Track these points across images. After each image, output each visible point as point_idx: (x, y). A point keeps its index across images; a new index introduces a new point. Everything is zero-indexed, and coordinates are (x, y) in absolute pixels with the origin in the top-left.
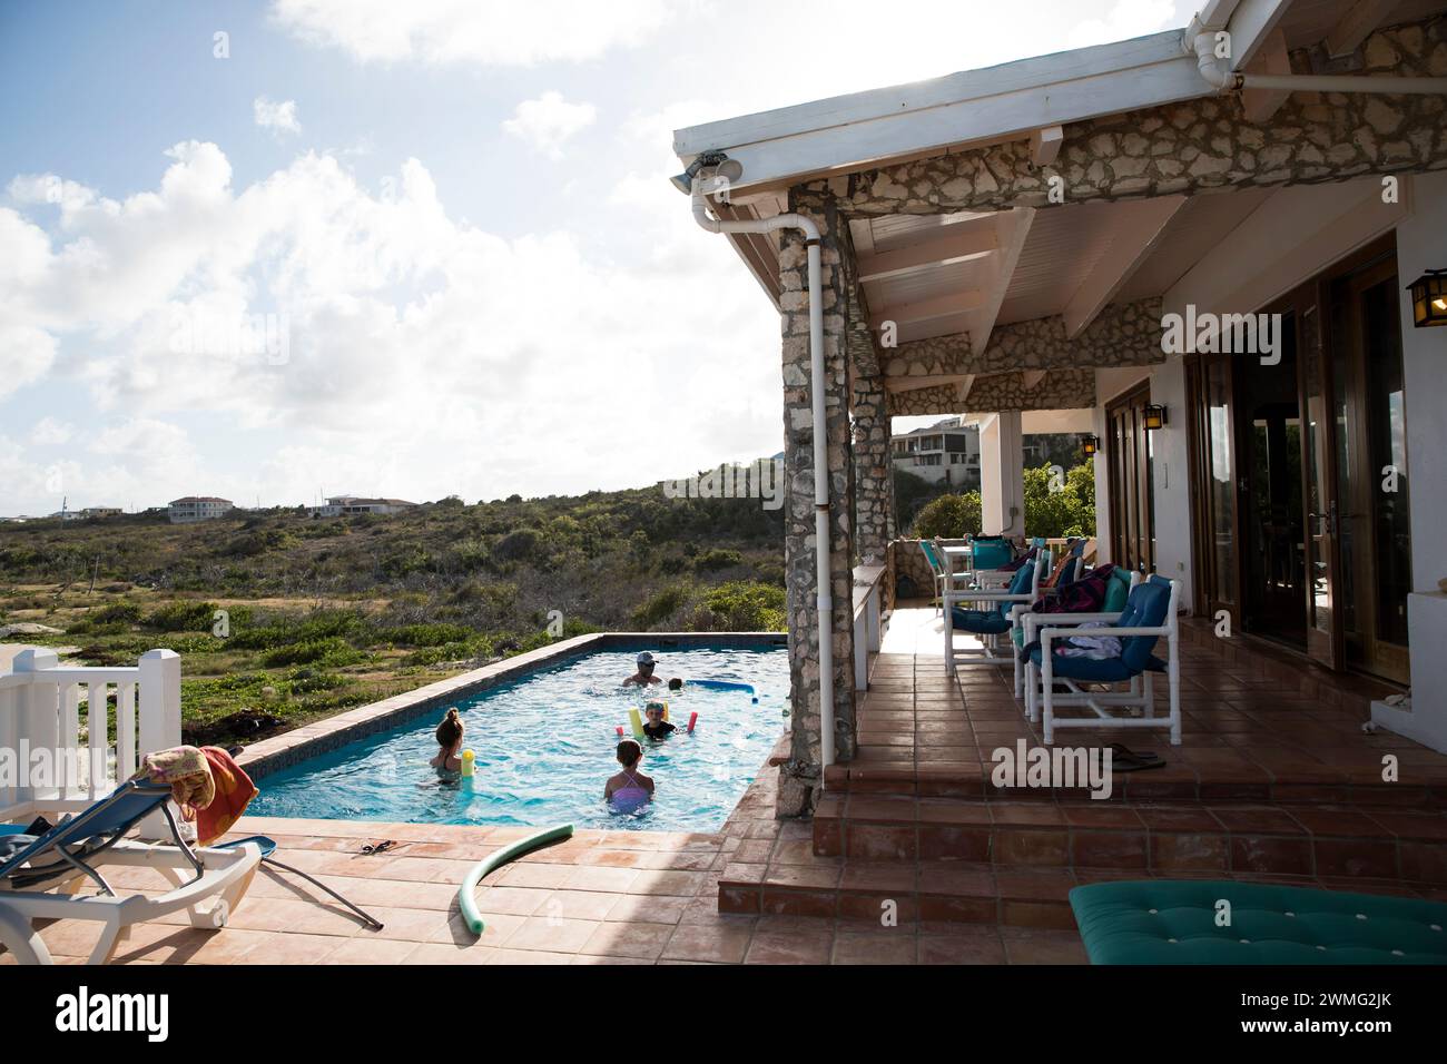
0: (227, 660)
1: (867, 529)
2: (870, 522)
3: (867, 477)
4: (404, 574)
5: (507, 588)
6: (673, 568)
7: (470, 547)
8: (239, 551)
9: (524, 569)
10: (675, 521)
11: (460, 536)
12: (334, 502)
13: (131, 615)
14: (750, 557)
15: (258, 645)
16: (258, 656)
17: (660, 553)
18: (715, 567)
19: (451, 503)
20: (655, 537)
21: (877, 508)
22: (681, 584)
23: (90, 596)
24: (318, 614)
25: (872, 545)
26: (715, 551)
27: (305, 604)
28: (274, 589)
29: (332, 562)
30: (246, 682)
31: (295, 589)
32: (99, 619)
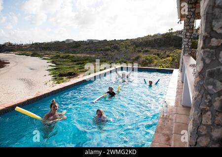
0: (71, 64)
1: (186, 46)
2: (187, 44)
3: (188, 32)
4: (98, 51)
5: (113, 54)
6: (139, 51)
7: (108, 47)
8: (75, 47)
9: (116, 51)
10: (140, 44)
11: (106, 45)
12: (88, 40)
13: (59, 56)
14: (152, 50)
15: (75, 61)
16: (75, 63)
17: (137, 49)
18: (147, 51)
19: (105, 40)
20: (137, 46)
21: (190, 40)
22: (140, 54)
23: (54, 54)
24: (84, 57)
25: (187, 51)
26: (146, 49)
27: (82, 55)
28: (79, 53)
29: (87, 49)
30: (73, 67)
31: (82, 53)
32: (55, 57)
